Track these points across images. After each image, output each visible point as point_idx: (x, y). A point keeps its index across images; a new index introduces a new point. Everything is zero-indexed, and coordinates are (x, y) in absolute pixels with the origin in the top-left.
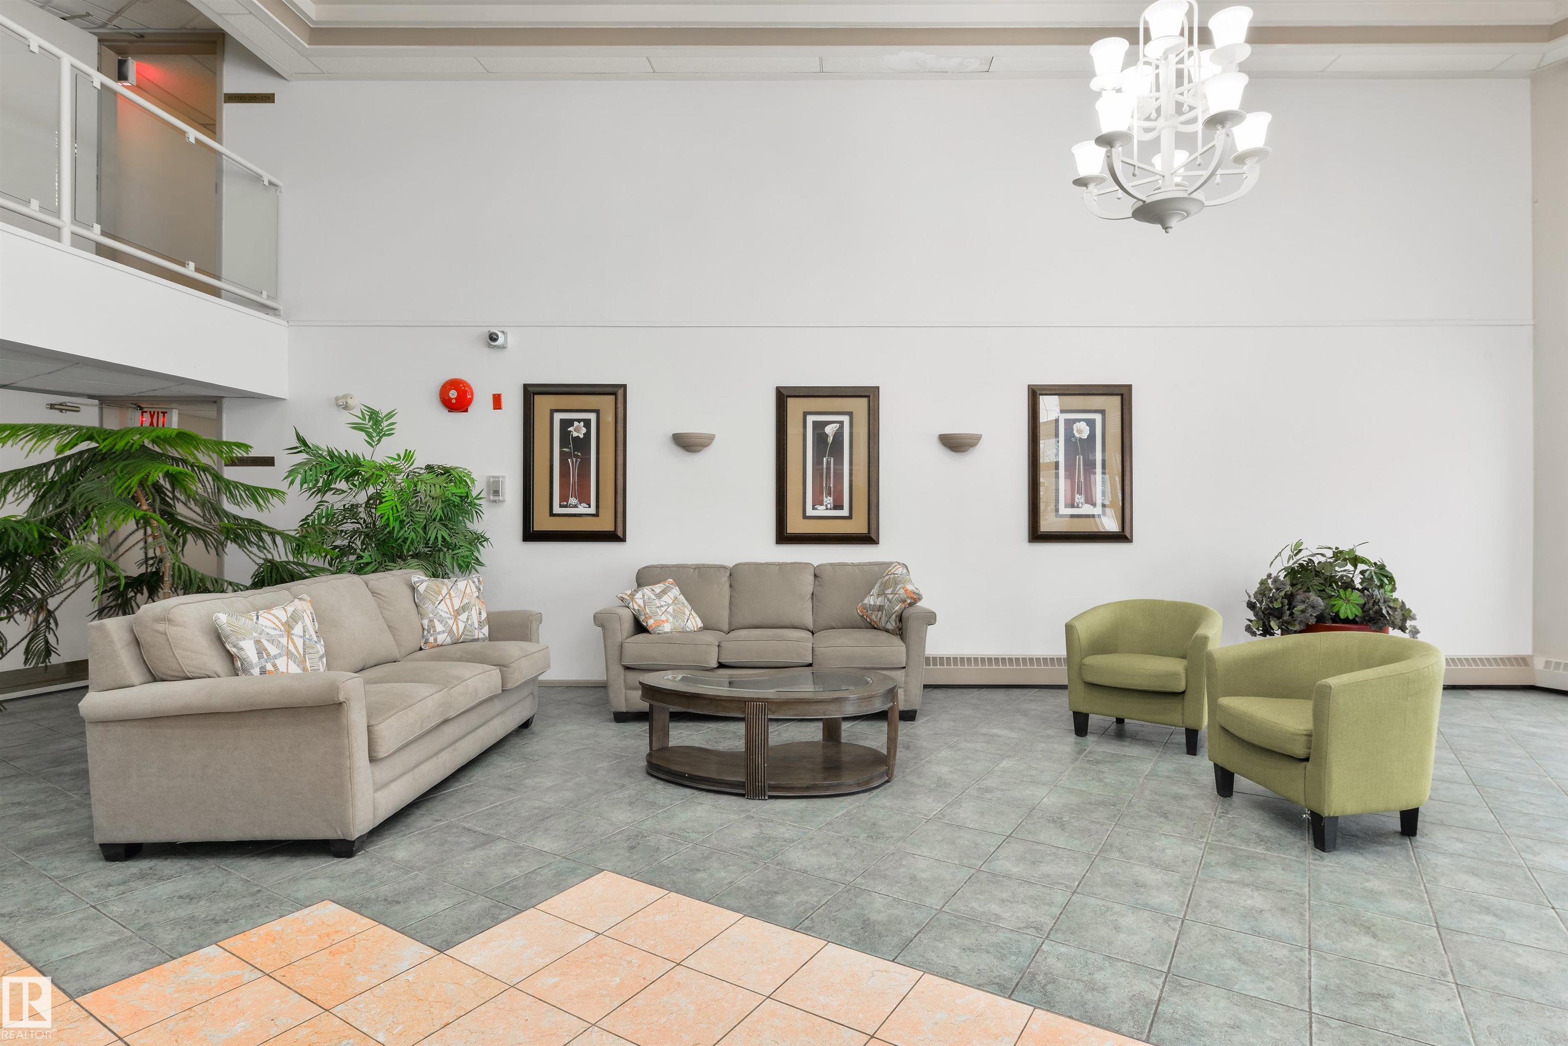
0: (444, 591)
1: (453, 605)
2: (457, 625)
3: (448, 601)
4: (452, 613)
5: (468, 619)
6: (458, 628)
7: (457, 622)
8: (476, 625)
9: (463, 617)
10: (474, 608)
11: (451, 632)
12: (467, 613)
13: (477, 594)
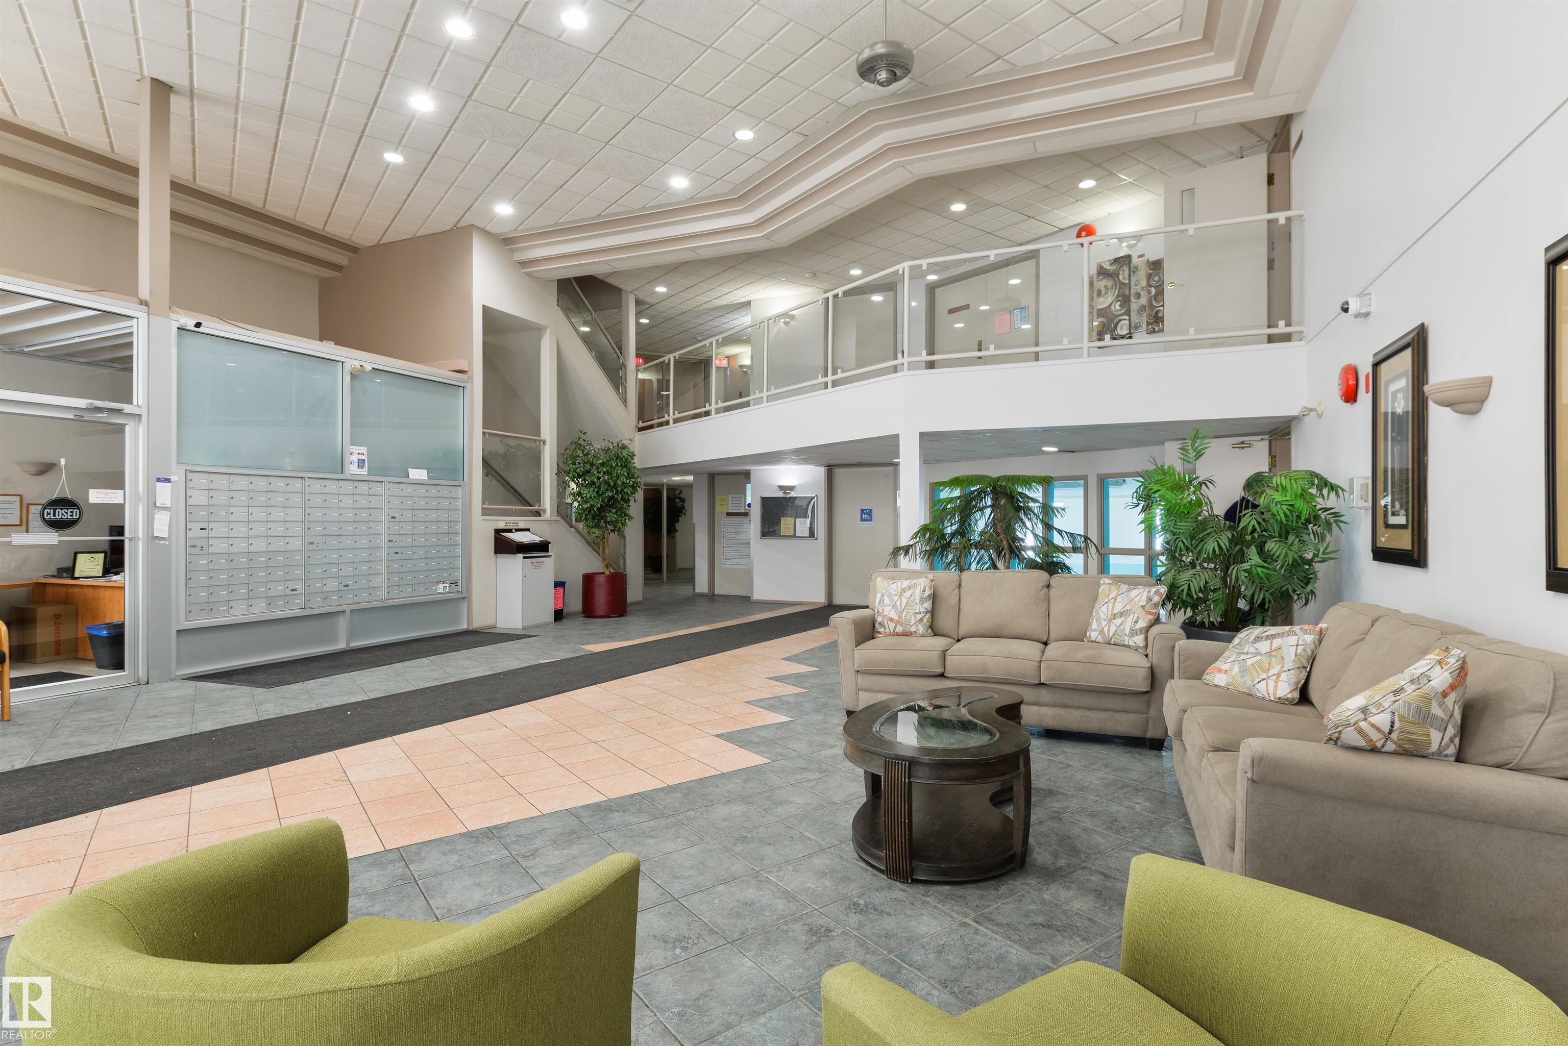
0: (1113, 595)
1: (1113, 609)
2: (1109, 627)
3: (1111, 604)
4: (1109, 616)
5: (1121, 624)
6: (1109, 631)
7: (1110, 625)
8: (1127, 632)
9: (1118, 621)
10: (1131, 616)
11: (1101, 632)
12: (1123, 619)
13: (1144, 603)
